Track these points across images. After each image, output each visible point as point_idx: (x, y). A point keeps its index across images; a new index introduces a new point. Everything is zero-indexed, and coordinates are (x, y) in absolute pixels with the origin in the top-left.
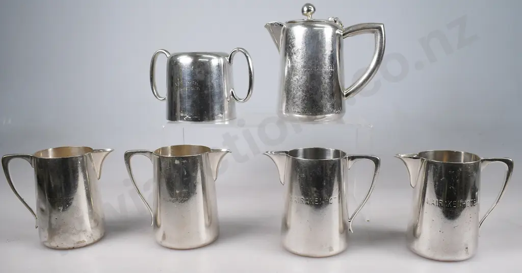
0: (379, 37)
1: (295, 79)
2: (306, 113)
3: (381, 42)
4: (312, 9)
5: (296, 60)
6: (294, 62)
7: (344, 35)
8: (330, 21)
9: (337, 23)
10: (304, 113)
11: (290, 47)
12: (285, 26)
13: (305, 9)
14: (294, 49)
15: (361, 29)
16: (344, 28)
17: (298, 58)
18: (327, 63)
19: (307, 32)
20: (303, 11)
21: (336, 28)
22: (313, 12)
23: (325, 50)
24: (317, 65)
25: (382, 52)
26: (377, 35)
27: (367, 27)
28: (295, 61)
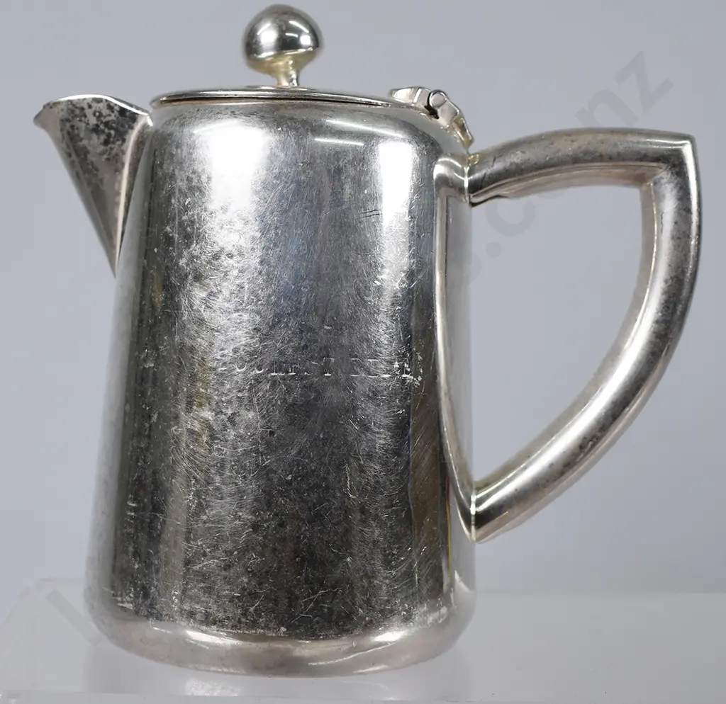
0: (669, 206)
1: (197, 427)
2: (254, 624)
3: (681, 236)
4: (306, 40)
5: (206, 315)
6: (192, 328)
7: (476, 187)
8: (400, 105)
9: (443, 121)
10: (242, 623)
11: (169, 241)
12: (146, 120)
13: (268, 36)
14: (195, 248)
15: (576, 160)
16: (473, 149)
17: (219, 302)
18: (384, 339)
19: (272, 157)
20: (251, 46)
21: (431, 147)
22: (310, 56)
23: (374, 267)
24: (325, 352)
25: (685, 292)
26: (659, 198)
27: (604, 149)
28: (201, 322)
